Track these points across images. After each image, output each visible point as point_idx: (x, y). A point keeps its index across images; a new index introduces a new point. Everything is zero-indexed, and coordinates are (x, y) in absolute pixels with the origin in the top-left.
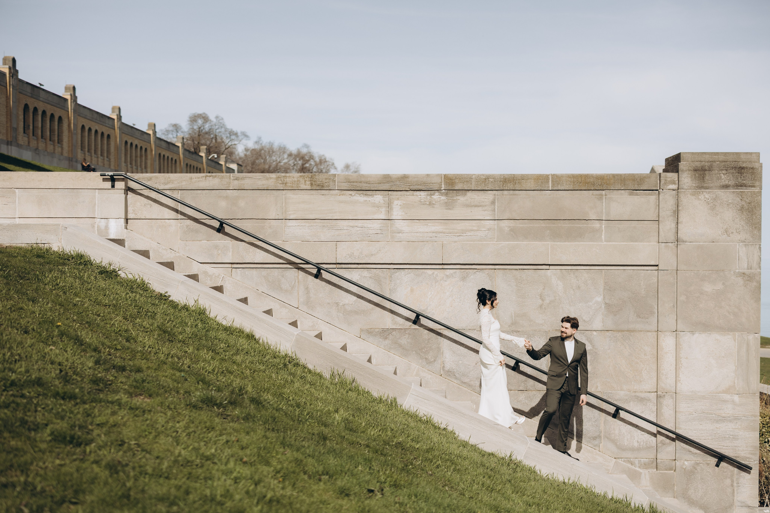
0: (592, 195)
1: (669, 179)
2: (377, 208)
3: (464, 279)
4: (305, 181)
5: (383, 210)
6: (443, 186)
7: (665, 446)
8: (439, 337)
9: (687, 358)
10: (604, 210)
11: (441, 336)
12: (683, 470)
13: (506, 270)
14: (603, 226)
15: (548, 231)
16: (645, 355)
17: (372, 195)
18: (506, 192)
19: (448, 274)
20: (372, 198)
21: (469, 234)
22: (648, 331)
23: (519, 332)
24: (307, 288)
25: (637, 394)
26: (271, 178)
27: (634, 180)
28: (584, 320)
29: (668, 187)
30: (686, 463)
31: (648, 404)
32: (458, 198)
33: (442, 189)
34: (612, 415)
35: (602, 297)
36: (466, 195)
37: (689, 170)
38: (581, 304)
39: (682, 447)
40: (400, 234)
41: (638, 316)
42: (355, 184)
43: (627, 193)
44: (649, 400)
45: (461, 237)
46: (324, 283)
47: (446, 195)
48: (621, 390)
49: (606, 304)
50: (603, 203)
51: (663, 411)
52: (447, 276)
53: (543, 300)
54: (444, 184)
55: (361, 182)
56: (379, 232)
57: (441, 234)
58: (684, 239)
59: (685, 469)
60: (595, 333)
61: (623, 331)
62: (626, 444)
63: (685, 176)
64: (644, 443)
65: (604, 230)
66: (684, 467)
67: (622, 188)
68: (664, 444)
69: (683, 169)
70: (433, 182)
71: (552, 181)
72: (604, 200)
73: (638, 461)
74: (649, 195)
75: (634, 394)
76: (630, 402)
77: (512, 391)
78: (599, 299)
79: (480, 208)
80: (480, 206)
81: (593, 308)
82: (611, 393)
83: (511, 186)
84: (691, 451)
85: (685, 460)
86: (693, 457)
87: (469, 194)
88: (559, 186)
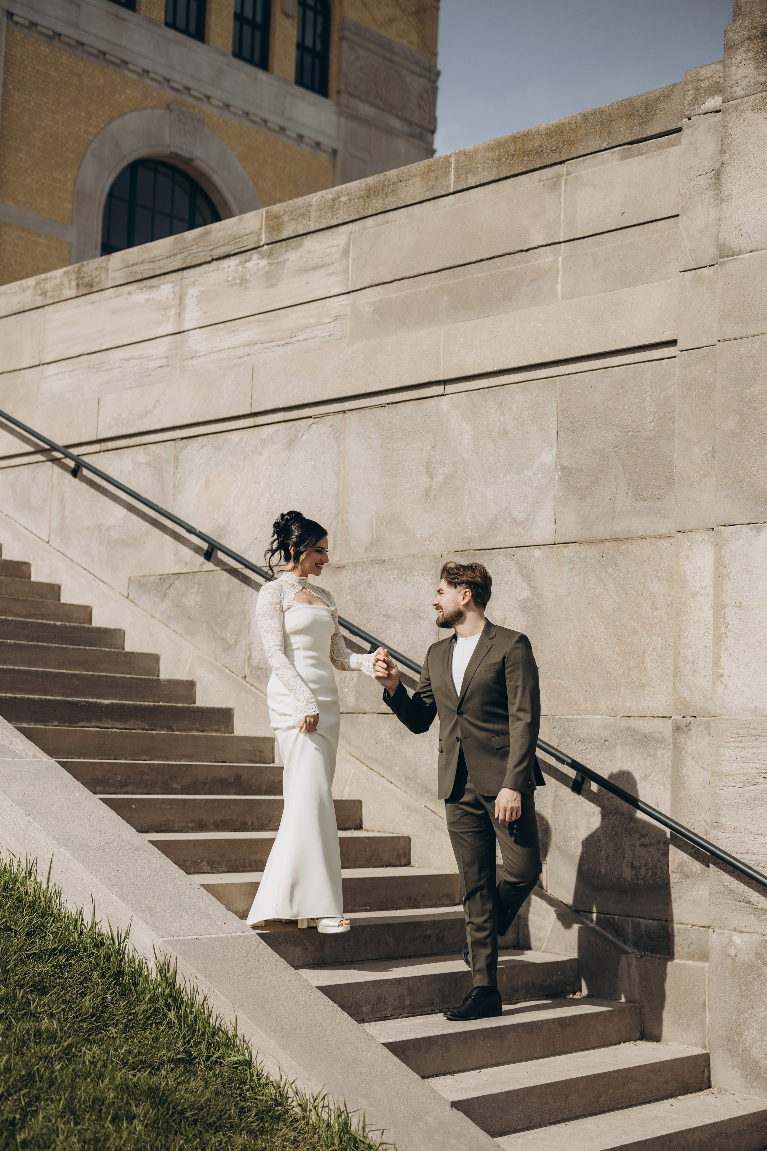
0: (540, 181)
1: (704, 84)
2: (163, 312)
3: (291, 444)
4: (70, 281)
5: (172, 313)
6: (263, 236)
7: (689, 882)
8: (245, 587)
9: (740, 606)
10: (562, 215)
11: (248, 585)
12: (729, 961)
13: (363, 412)
14: (560, 259)
15: (446, 298)
16: (654, 607)
17: (157, 287)
18: (370, 221)
19: (264, 437)
20: (157, 293)
21: (302, 337)
22: (661, 537)
23: (383, 562)
24: (62, 500)
25: (634, 723)
26: (28, 287)
27: (630, 115)
28: (515, 520)
29: (703, 107)
30: (737, 939)
31: (659, 754)
32: (287, 256)
33: (262, 243)
34: (571, 783)
35: (554, 451)
36: (301, 246)
37: (750, 39)
38: (508, 478)
39: (726, 887)
40: (194, 362)
41: (638, 496)
42: (135, 268)
43: (615, 155)
44: (662, 741)
45: (290, 347)
46: (84, 485)
47: (270, 254)
48: (596, 711)
49: (563, 468)
50: (560, 196)
51: (685, 772)
52: (263, 441)
53: (431, 476)
54: (266, 232)
55: (142, 263)
56: (163, 362)
57: (256, 347)
59: (733, 959)
60: (537, 553)
61: (602, 541)
62: (603, 871)
63: (739, 58)
64: (647, 871)
65: (561, 269)
66: (732, 952)
67: (604, 145)
68: (687, 877)
69: (734, 41)
70: (248, 231)
71: (457, 169)
72: (563, 188)
73: (633, 923)
74: (669, 145)
75: (624, 723)
76: (614, 747)
77: (366, 716)
78: (548, 458)
79: (323, 272)
80: (323, 266)
81: (535, 485)
82: (571, 720)
83: (378, 205)
84: (750, 903)
85: (735, 930)
86: (755, 922)
87: (309, 242)
88: (470, 177)
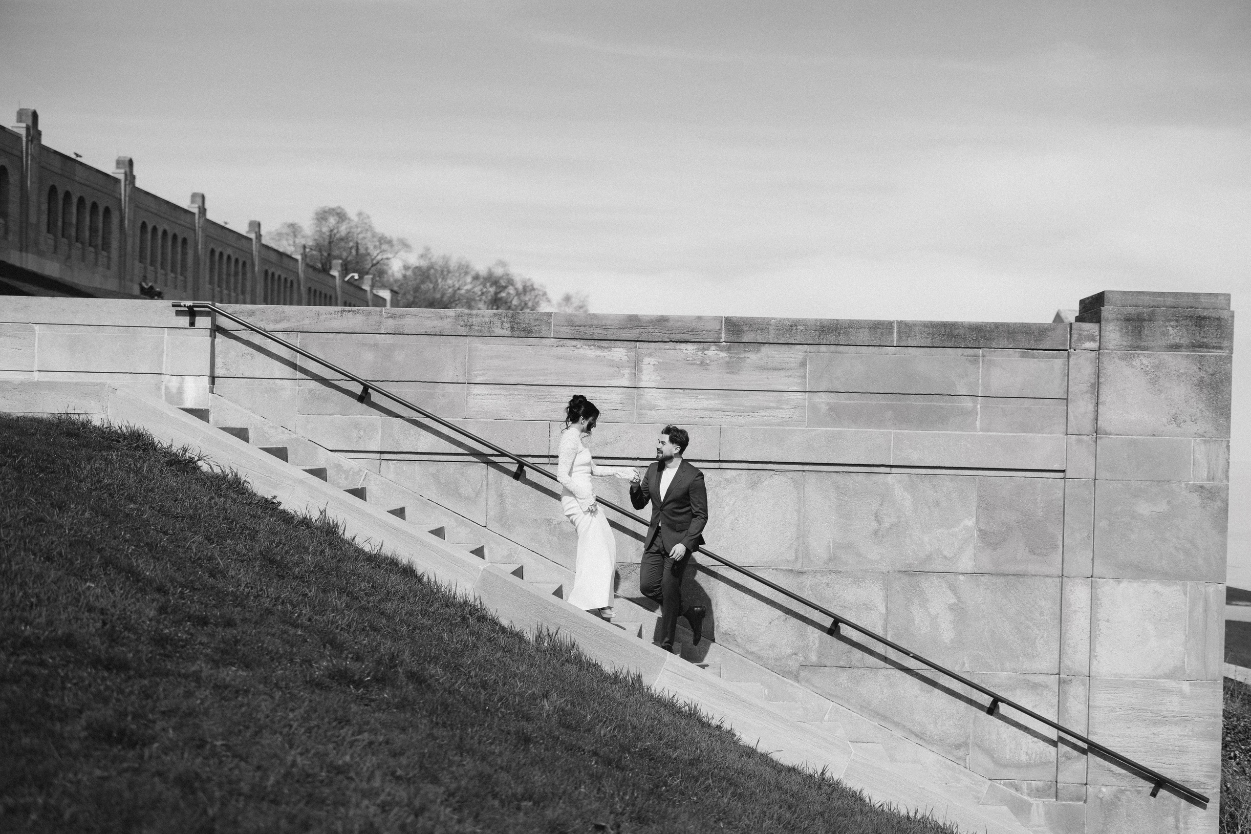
0: (962, 355)
1: (1085, 333)
2: (616, 369)
3: (753, 485)
4: (502, 323)
5: (627, 372)
6: (723, 335)
7: (1070, 761)
8: (712, 579)
9: (1108, 621)
10: (980, 381)
11: (714, 577)
12: (1099, 801)
13: (820, 474)
14: (979, 406)
15: (890, 412)
16: (1042, 614)
17: (609, 348)
18: (823, 348)
19: (728, 477)
20: (609, 353)
21: (763, 414)
22: (1047, 576)
23: (840, 572)
24: (501, 496)
25: (1027, 677)
26: (447, 317)
27: (1027, 333)
28: (945, 557)
29: (1083, 346)
30: (1104, 789)
31: (1045, 694)
32: (747, 355)
33: (722, 340)
34: (986, 710)
35: (974, 519)
36: (759, 350)
37: (1118, 320)
38: (940, 531)
39: (1097, 764)
40: (653, 412)
41: (1032, 552)
42: (582, 329)
43: (1017, 353)
44: (1046, 687)
45: (751, 419)
46: (528, 488)
47: (728, 349)
48: (1002, 670)
49: (980, 530)
50: (978, 368)
51: (1068, 705)
52: (727, 480)
53: (879, 523)
54: (725, 334)
55: (591, 326)
56: (619, 407)
57: (718, 413)
58: (1108, 431)
59: (1101, 799)
60: (961, 577)
61: (1008, 575)
62: (1008, 757)
63: (1111, 328)
64: (1036, 755)
65: (979, 413)
66: (1101, 796)
67: (1010, 346)
68: (1069, 759)
69: (1108, 318)
70: (708, 328)
71: (899, 332)
72: (981, 364)
73: (1027, 784)
74: (1053, 357)
75: (1022, 677)
76: (1015, 689)
77: (827, 668)
78: (970, 522)
79: (782, 373)
80: (782, 369)
81: (960, 538)
82: (986, 674)
83: (831, 338)
84: (1112, 771)
85: (1103, 785)
86: (1114, 780)
87: (765, 349)
88: (909, 340)
